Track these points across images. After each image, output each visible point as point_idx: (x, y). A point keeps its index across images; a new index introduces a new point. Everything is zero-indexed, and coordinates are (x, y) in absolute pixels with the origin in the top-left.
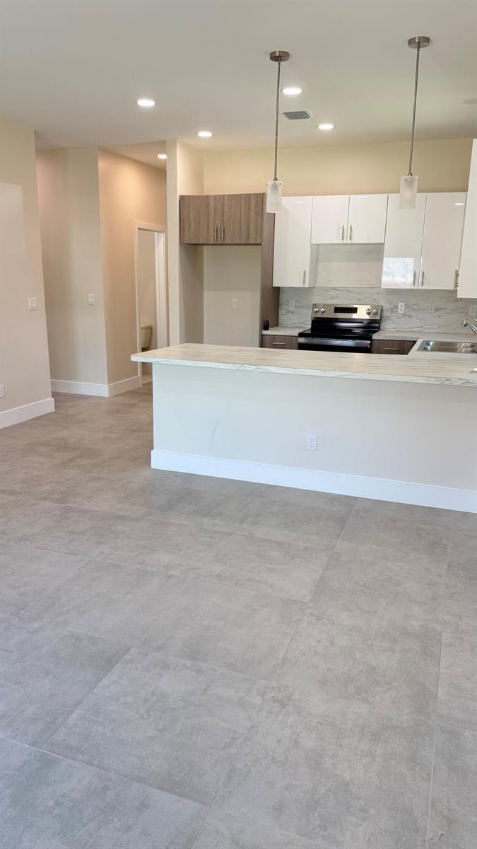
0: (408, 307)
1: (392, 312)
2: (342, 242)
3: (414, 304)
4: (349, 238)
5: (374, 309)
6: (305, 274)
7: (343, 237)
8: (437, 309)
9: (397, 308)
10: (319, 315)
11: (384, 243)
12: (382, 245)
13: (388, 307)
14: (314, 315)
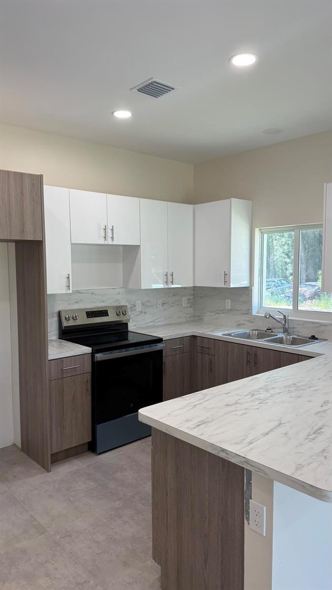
0: (143, 305)
1: (132, 311)
2: (104, 243)
3: (147, 302)
4: (110, 239)
5: (121, 310)
6: (68, 278)
7: (105, 237)
8: (163, 304)
9: (135, 306)
10: (71, 323)
11: (140, 246)
12: (137, 247)
13: (129, 306)
14: (65, 324)
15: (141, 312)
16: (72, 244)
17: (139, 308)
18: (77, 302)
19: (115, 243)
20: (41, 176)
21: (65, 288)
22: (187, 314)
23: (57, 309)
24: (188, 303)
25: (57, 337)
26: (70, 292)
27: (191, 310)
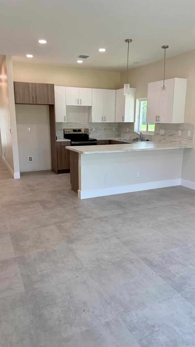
0: (96, 129)
1: (91, 131)
2: (77, 105)
3: (97, 128)
4: (80, 104)
5: (87, 130)
6: (65, 117)
7: (78, 103)
8: (104, 129)
9: (92, 129)
10: (68, 133)
11: (92, 106)
12: (91, 107)
13: (89, 129)
14: (65, 133)
15: (95, 132)
16: (66, 106)
17: (94, 130)
18: (70, 126)
19: (82, 105)
20: (54, 84)
21: (64, 121)
22: (115, 134)
23: (63, 128)
24: (116, 130)
25: (63, 137)
26: (66, 122)
27: (117, 132)
